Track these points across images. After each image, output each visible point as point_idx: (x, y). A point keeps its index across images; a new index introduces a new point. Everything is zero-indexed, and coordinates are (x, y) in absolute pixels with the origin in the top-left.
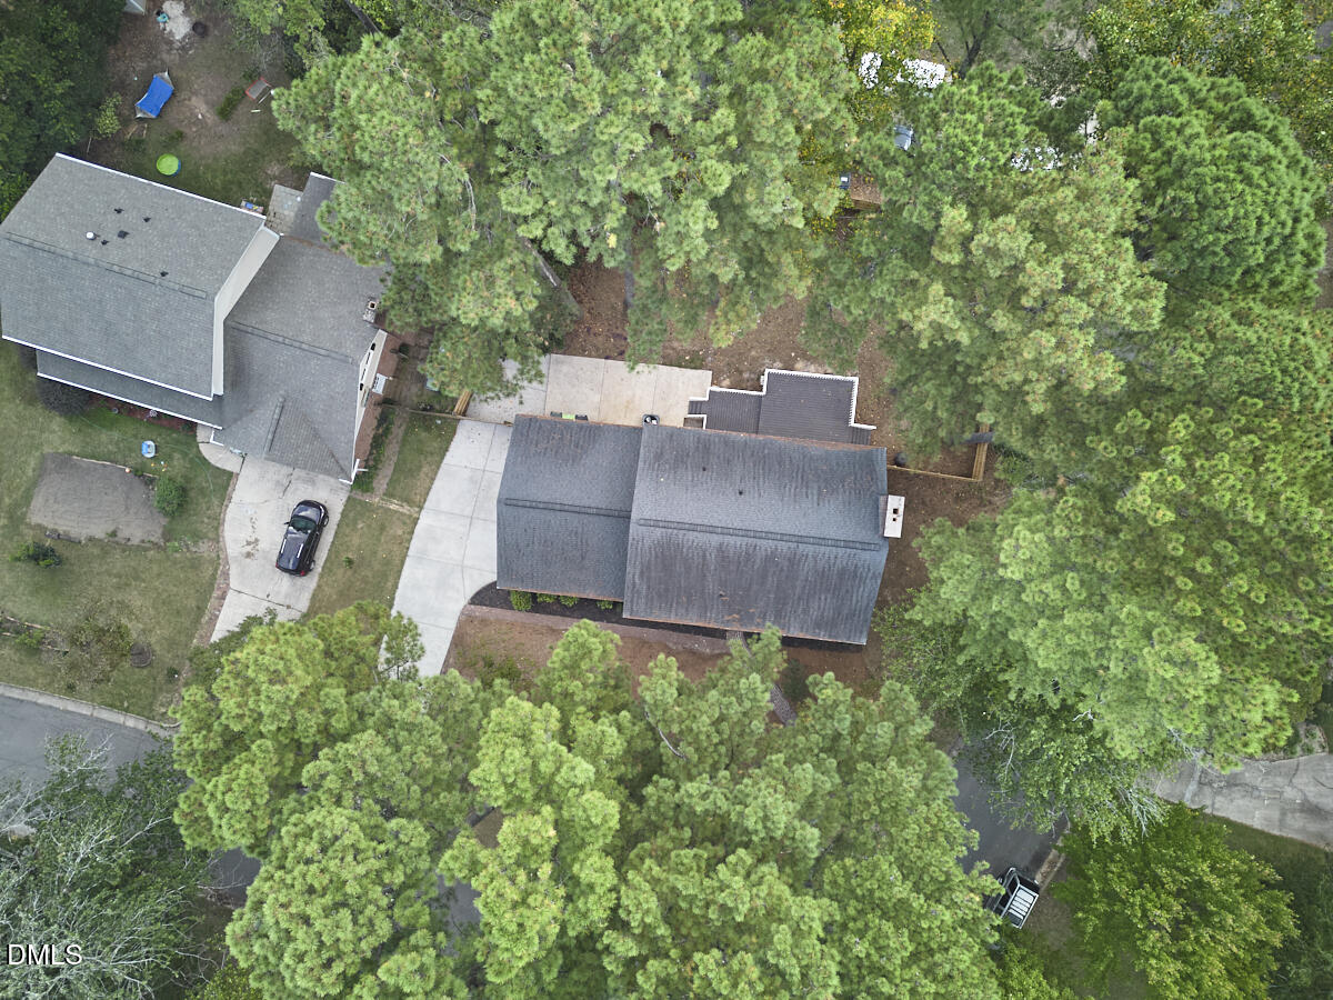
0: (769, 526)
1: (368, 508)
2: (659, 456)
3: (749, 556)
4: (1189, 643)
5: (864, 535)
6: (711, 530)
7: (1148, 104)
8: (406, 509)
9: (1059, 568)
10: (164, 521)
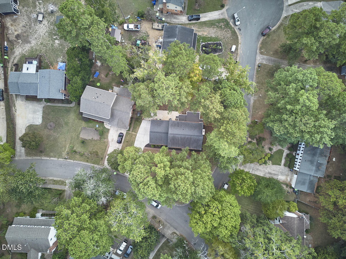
0: (187, 134)
1: (129, 133)
2: (172, 125)
3: (185, 138)
4: (226, 143)
5: (200, 135)
6: (179, 135)
7: (224, 87)
8: (135, 133)
9: (216, 137)
10: (100, 136)
